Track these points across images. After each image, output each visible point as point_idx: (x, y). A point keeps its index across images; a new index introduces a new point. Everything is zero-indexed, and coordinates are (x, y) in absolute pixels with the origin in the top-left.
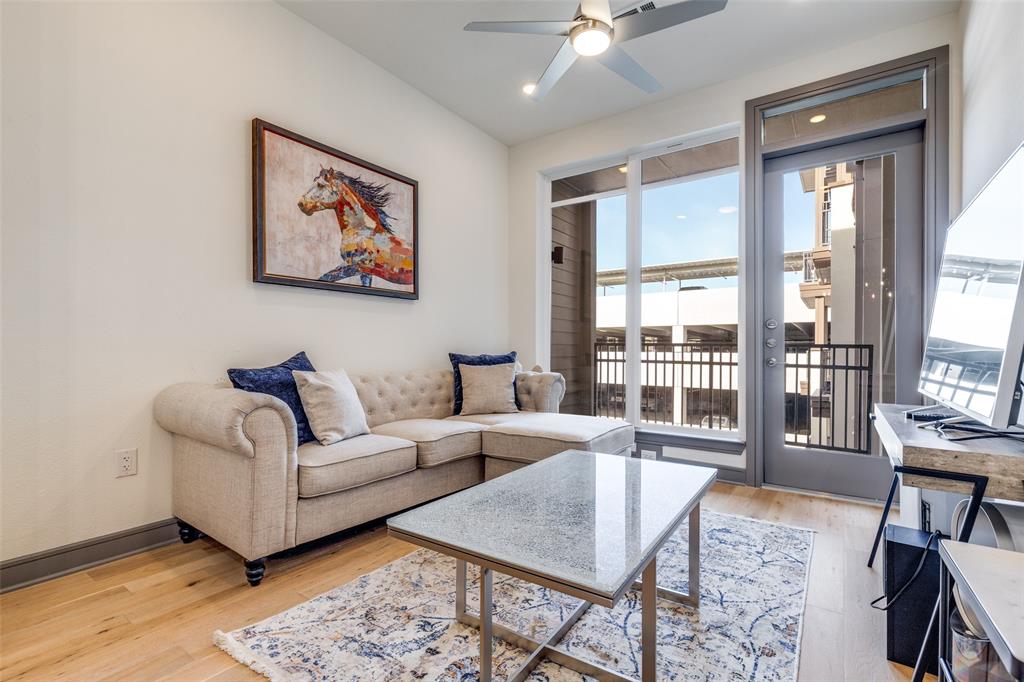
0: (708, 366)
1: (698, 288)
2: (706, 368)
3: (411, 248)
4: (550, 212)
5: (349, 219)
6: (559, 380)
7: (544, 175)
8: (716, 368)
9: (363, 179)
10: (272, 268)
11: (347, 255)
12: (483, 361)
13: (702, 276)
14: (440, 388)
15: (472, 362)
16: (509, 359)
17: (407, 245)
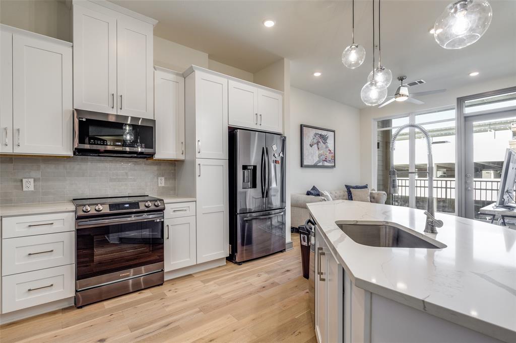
0: (445, 189)
1: (444, 142)
2: (444, 190)
3: (333, 152)
4: (377, 132)
5: (320, 146)
6: (385, 194)
7: (374, 119)
8: (448, 190)
9: (323, 134)
10: (305, 163)
11: (319, 157)
12: (357, 187)
13: (446, 135)
14: (344, 196)
15: (354, 188)
16: (366, 187)
17: (333, 151)
